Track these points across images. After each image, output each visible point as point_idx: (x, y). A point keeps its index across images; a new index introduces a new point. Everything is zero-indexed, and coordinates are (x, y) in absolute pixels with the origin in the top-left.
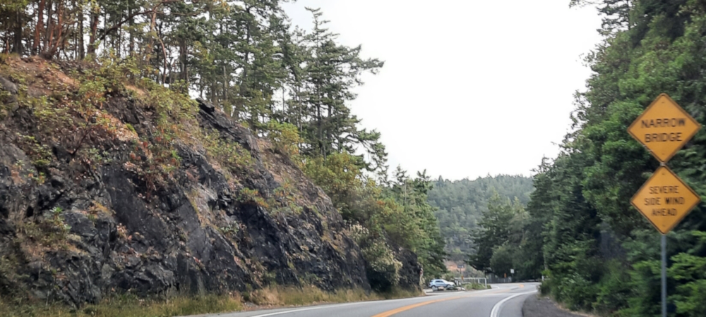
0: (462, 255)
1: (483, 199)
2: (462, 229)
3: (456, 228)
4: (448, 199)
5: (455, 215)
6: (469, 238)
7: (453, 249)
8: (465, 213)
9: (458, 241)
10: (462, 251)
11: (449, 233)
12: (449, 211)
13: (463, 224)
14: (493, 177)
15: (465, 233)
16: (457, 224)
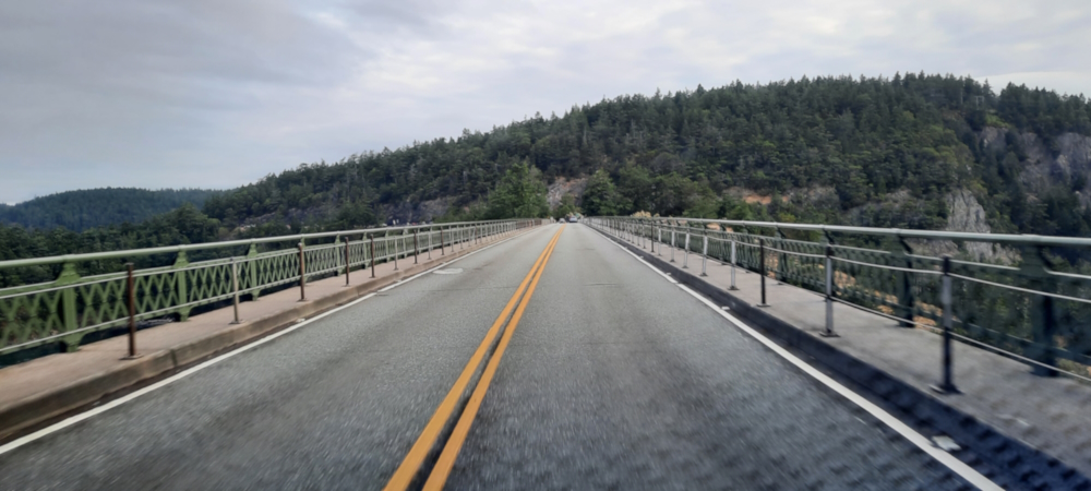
0: (766, 180)
1: (798, 104)
2: (767, 143)
3: (758, 142)
4: (748, 105)
5: (757, 124)
6: (777, 156)
7: (752, 172)
8: (772, 122)
9: (760, 161)
10: (766, 174)
11: (747, 150)
12: (748, 120)
13: (769, 136)
14: (811, 80)
15: (772, 149)
16: (760, 136)
